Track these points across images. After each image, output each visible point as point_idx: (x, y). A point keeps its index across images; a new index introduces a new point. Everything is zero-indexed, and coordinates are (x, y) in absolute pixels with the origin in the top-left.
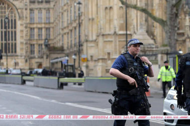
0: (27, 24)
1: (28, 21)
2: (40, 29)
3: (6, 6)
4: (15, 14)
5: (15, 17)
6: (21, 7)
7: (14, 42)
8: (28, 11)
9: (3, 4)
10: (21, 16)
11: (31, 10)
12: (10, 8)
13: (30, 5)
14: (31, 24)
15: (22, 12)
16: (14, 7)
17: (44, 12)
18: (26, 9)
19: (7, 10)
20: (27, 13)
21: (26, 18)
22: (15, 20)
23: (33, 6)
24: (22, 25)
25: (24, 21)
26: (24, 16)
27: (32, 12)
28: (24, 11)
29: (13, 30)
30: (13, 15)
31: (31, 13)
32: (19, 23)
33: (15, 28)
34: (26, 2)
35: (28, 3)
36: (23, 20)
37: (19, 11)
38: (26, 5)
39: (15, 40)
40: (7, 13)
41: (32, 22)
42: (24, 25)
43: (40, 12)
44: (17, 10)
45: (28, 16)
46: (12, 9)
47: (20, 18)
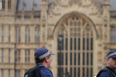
0: (106, 44)
1: (108, 41)
3: (81, 21)
4: (92, 32)
5: (92, 35)
6: (99, 23)
7: (90, 66)
8: (109, 28)
9: (77, 19)
10: (99, 34)
11: (112, 27)
12: (86, 24)
13: (111, 21)
14: (111, 44)
15: (101, 30)
16: (91, 23)
18: (106, 26)
19: (81, 27)
20: (106, 30)
21: (106, 36)
22: (92, 39)
24: (100, 45)
25: (103, 41)
26: (103, 33)
27: (113, 29)
28: (103, 28)
29: (90, 51)
30: (90, 33)
31: (111, 30)
32: (96, 43)
33: (92, 49)
34: (106, 17)
35: (108, 18)
36: (102, 38)
37: (97, 27)
38: (106, 20)
39: (92, 64)
40: (82, 30)
41: (113, 42)
42: (103, 46)
44: (94, 26)
45: (108, 34)
46: (88, 25)
47: (98, 36)
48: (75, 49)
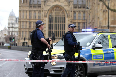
0: (71, 20)
1: (72, 18)
2: (79, 23)
3: (60, 9)
4: (65, 14)
5: (65, 15)
6: (68, 10)
7: (64, 30)
8: (73, 12)
9: (58, 8)
10: (68, 15)
11: (74, 12)
12: (62, 11)
13: (74, 9)
14: (74, 20)
15: (69, 13)
16: (64, 10)
17: (82, 13)
18: (71, 11)
19: (60, 12)
20: (72, 13)
21: (71, 16)
22: (65, 18)
23: (75, 10)
24: (68, 20)
25: (70, 18)
26: (70, 15)
27: (75, 13)
28: (70, 12)
29: (64, 23)
30: (64, 14)
31: (74, 14)
32: (67, 19)
33: (65, 22)
34: (71, 7)
35: (73, 8)
36: (69, 17)
37: (67, 12)
38: (71, 9)
39: (65, 29)
40: (60, 13)
41: (75, 19)
42: (70, 21)
43: (79, 13)
44: (66, 11)
45: (72, 15)
46: (63, 11)
47: (68, 16)
48: (57, 22)
